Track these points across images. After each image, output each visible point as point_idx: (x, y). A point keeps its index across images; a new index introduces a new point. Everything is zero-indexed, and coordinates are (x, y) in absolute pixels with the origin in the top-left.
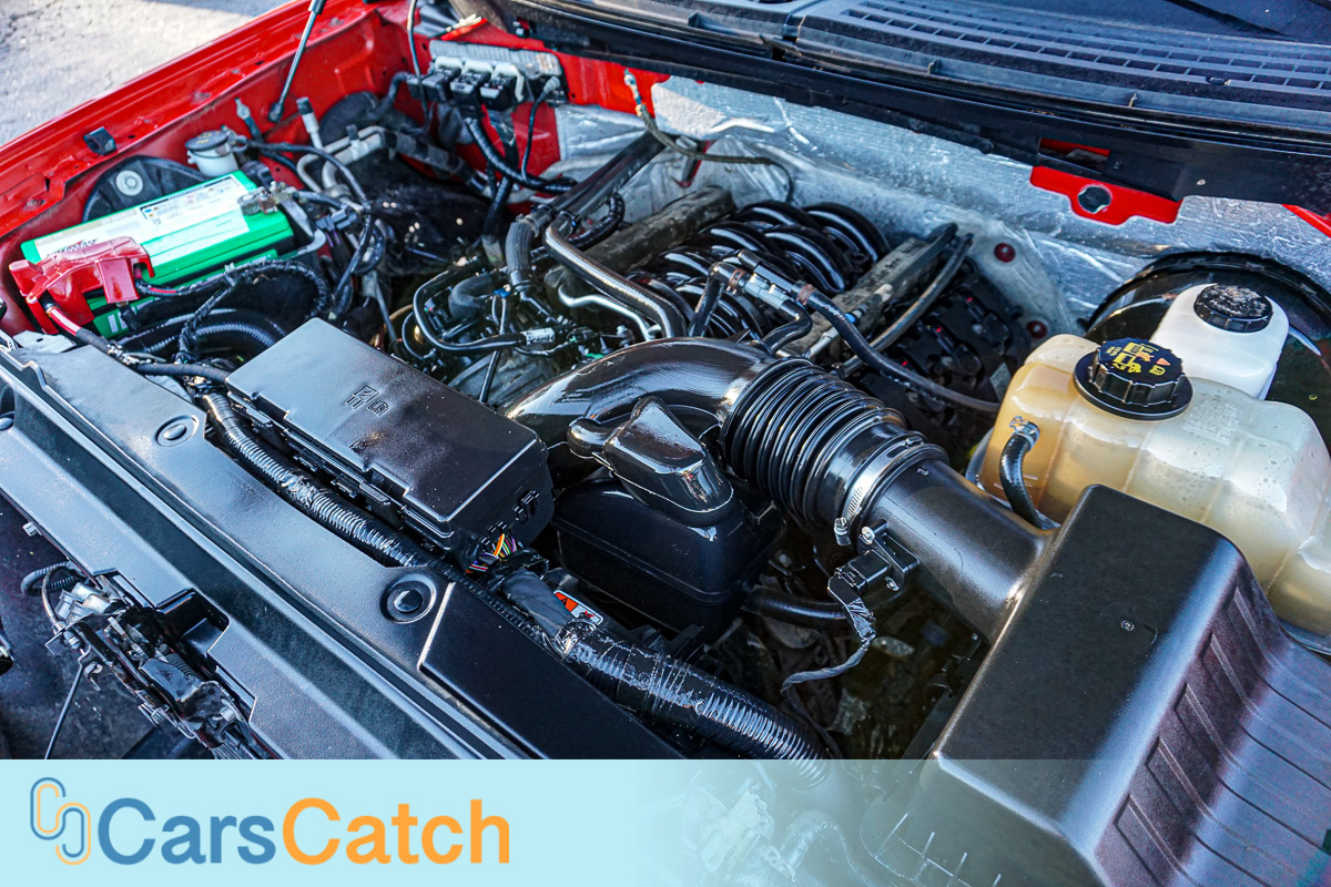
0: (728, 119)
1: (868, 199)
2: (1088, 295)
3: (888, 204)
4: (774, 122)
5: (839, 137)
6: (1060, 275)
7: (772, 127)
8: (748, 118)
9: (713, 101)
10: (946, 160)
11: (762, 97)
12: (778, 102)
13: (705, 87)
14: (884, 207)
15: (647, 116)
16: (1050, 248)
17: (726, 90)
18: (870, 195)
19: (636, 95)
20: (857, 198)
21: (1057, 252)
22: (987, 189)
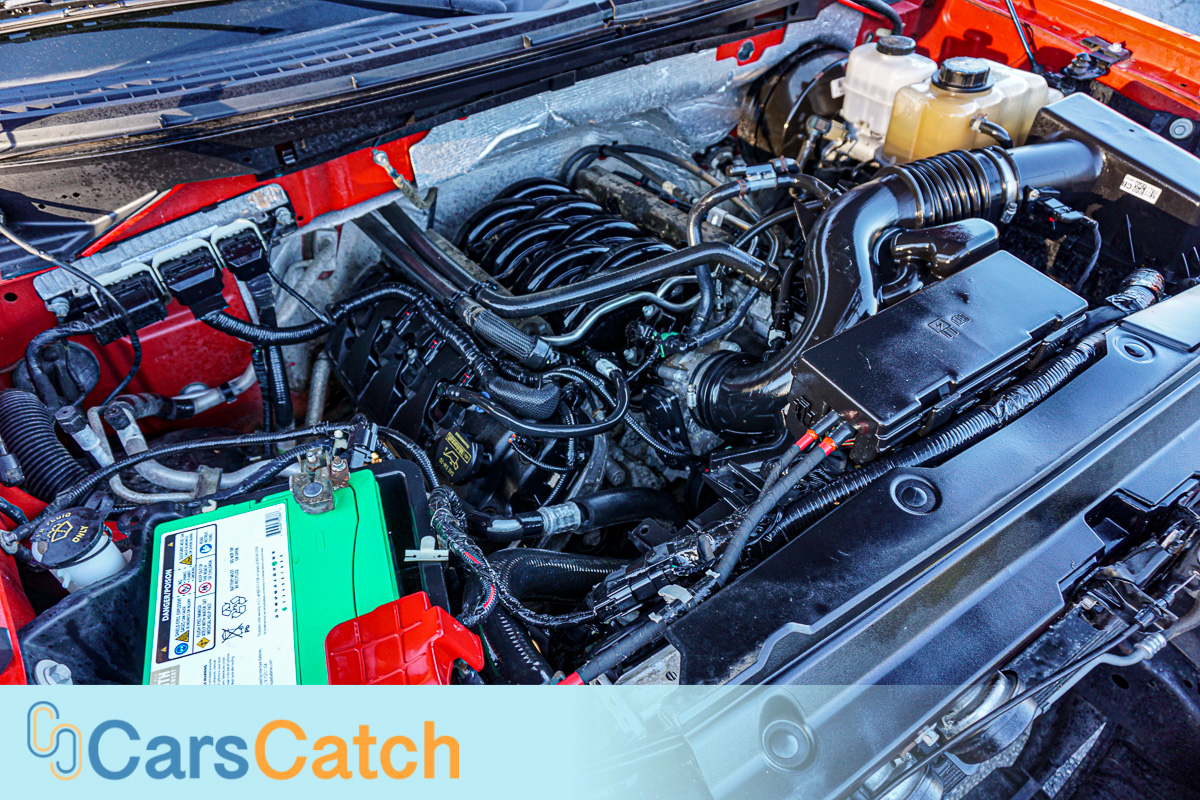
0: (494, 138)
1: (494, 178)
2: (709, 128)
3: (511, 171)
4: (538, 117)
5: (592, 99)
6: (693, 126)
7: (536, 122)
8: (512, 126)
9: (480, 128)
10: (667, 74)
11: (526, 100)
12: (540, 96)
13: (471, 120)
14: (509, 176)
15: (408, 183)
16: (685, 112)
17: (492, 111)
18: (495, 174)
19: (389, 170)
20: (486, 183)
21: (689, 111)
22: (693, 80)
